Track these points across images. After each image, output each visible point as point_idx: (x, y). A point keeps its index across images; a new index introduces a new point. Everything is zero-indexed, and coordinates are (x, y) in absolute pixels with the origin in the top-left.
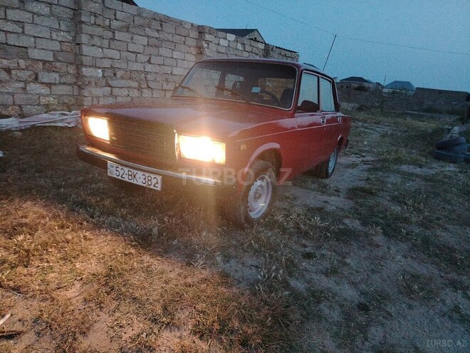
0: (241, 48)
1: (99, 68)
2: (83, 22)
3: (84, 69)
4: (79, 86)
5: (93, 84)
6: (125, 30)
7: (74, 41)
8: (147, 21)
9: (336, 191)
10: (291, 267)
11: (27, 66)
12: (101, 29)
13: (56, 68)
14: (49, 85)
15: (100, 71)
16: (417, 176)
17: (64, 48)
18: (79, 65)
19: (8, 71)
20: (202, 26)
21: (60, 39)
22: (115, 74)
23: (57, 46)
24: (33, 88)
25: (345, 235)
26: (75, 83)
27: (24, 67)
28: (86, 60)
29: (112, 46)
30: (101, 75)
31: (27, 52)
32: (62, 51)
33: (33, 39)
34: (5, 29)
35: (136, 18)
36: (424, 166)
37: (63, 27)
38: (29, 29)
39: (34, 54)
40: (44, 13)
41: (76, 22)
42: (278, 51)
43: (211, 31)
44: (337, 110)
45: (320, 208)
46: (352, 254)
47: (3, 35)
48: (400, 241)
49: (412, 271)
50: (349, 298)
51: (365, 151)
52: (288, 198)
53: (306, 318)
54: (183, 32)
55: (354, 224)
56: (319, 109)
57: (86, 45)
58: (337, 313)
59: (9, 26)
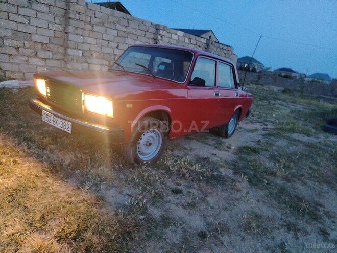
0: (188, 42)
1: (80, 50)
2: (71, 18)
3: (69, 50)
4: (65, 61)
5: (75, 61)
6: (101, 25)
7: (64, 30)
8: (118, 19)
9: (228, 147)
10: (157, 198)
11: (30, 46)
12: (83, 23)
13: (50, 48)
14: (45, 59)
15: (81, 52)
16: (301, 142)
17: (57, 35)
18: (66, 47)
19: (17, 48)
20: (158, 25)
21: (54, 29)
22: (92, 55)
23: (51, 34)
24: (34, 61)
25: (215, 180)
26: (63, 60)
27: (28, 47)
28: (71, 44)
29: (91, 35)
30: (81, 55)
31: (31, 37)
32: (55, 37)
33: (35, 28)
34: (17, 20)
35: (110, 17)
36: (312, 136)
37: (57, 21)
38: (33, 21)
39: (36, 38)
40: (44, 11)
41: (66, 18)
42: (217, 44)
43: (165, 28)
44: (236, 88)
45: (206, 158)
46: (215, 194)
47: (15, 24)
48: (260, 189)
49: (259, 212)
50: (195, 227)
51: (270, 121)
52: (185, 149)
53: (149, 237)
54: (144, 28)
55: (227, 172)
56: (215, 85)
57: (72, 33)
58: (178, 236)
59: (20, 19)
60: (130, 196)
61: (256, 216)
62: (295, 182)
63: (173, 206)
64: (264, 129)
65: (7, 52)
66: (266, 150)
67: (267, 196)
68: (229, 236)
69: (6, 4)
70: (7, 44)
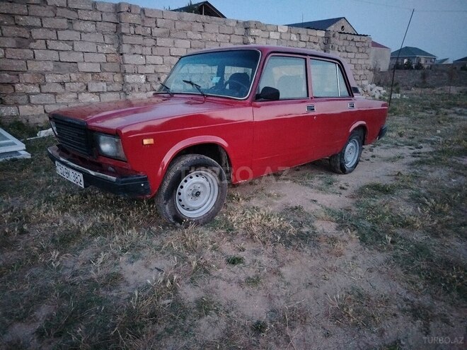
1: (142, 74)
2: (124, 34)
3: (127, 76)
4: (125, 92)
6: (167, 35)
7: (117, 52)
8: (189, 24)
9: (341, 188)
11: (78, 79)
12: (141, 38)
13: (103, 77)
14: (98, 93)
15: (143, 77)
17: (109, 59)
18: (123, 74)
19: (63, 84)
20: (247, 22)
21: (105, 51)
22: (159, 79)
23: (102, 58)
24: (85, 97)
25: (303, 240)
26: (122, 90)
27: (75, 80)
28: (128, 68)
29: (155, 53)
30: (144, 81)
31: (77, 67)
32: (108, 62)
33: (82, 55)
34: (58, 48)
35: (177, 23)
37: (107, 40)
38: (78, 46)
39: (84, 67)
40: (89, 30)
41: (119, 34)
42: (343, 36)
43: (257, 25)
44: (351, 95)
45: (296, 208)
46: (297, 262)
47: (56, 54)
48: (379, 250)
49: (365, 288)
50: (250, 314)
51: (427, 141)
52: (269, 195)
53: (170, 332)
54: (227, 30)
55: (326, 227)
56: (308, 96)
57: (128, 54)
58: (217, 331)
59: (61, 46)
60: (159, 270)
61: (360, 295)
62: (447, 235)
63: (222, 284)
64: (414, 155)
65: (51, 91)
66: (405, 187)
67: (387, 262)
68: (304, 329)
69: (41, 30)
70: (50, 81)
